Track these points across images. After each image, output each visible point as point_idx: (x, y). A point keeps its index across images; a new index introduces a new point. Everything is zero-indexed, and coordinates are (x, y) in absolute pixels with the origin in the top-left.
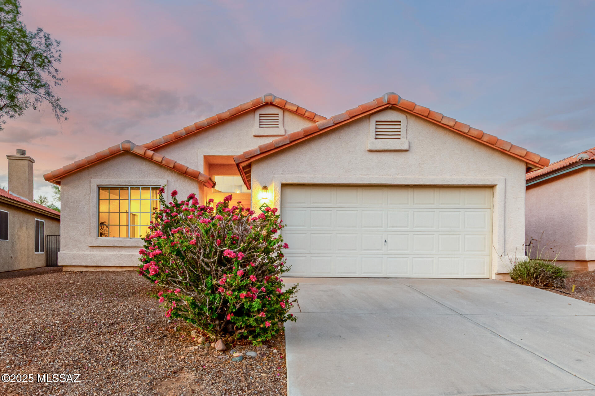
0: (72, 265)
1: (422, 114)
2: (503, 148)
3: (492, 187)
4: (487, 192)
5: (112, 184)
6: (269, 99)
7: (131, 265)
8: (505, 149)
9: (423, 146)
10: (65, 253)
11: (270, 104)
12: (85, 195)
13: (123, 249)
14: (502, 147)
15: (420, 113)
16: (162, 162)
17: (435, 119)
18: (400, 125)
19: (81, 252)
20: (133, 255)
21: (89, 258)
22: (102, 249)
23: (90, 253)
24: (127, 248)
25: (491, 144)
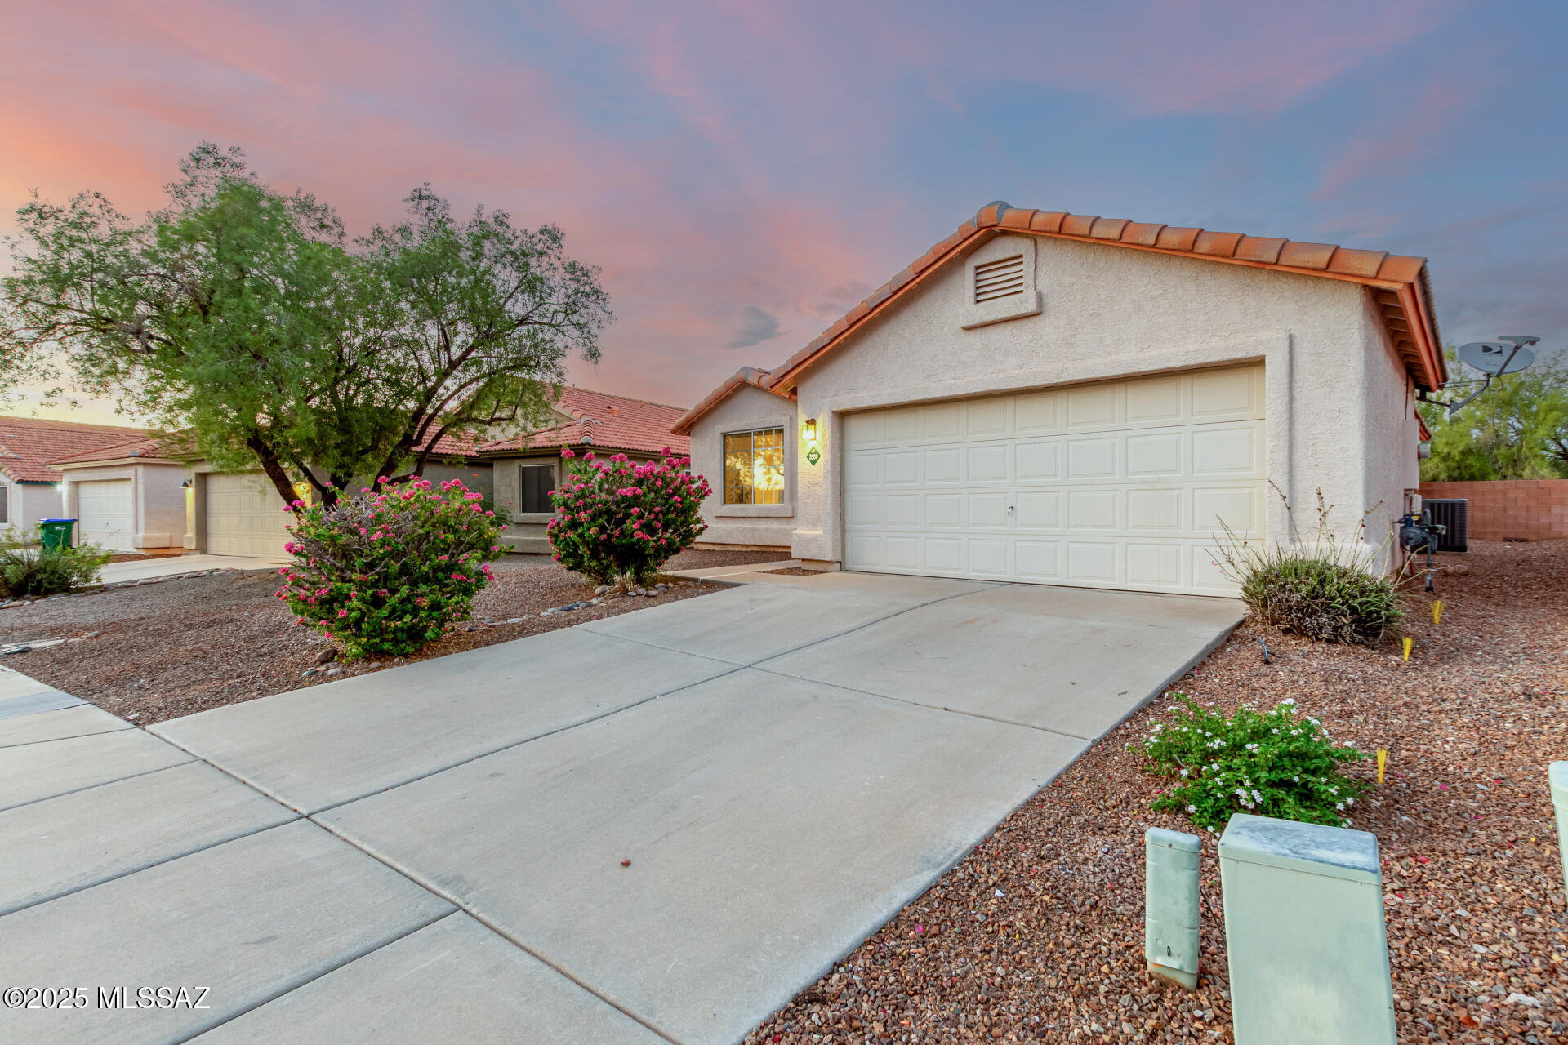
1: (1048, 229)
2: (1258, 259)
8: (1265, 259)
9: (1073, 297)
13: (746, 519)
14: (1253, 259)
15: (1042, 229)
17: (1077, 233)
18: (1022, 263)
20: (755, 529)
24: (750, 519)
25: (1222, 257)
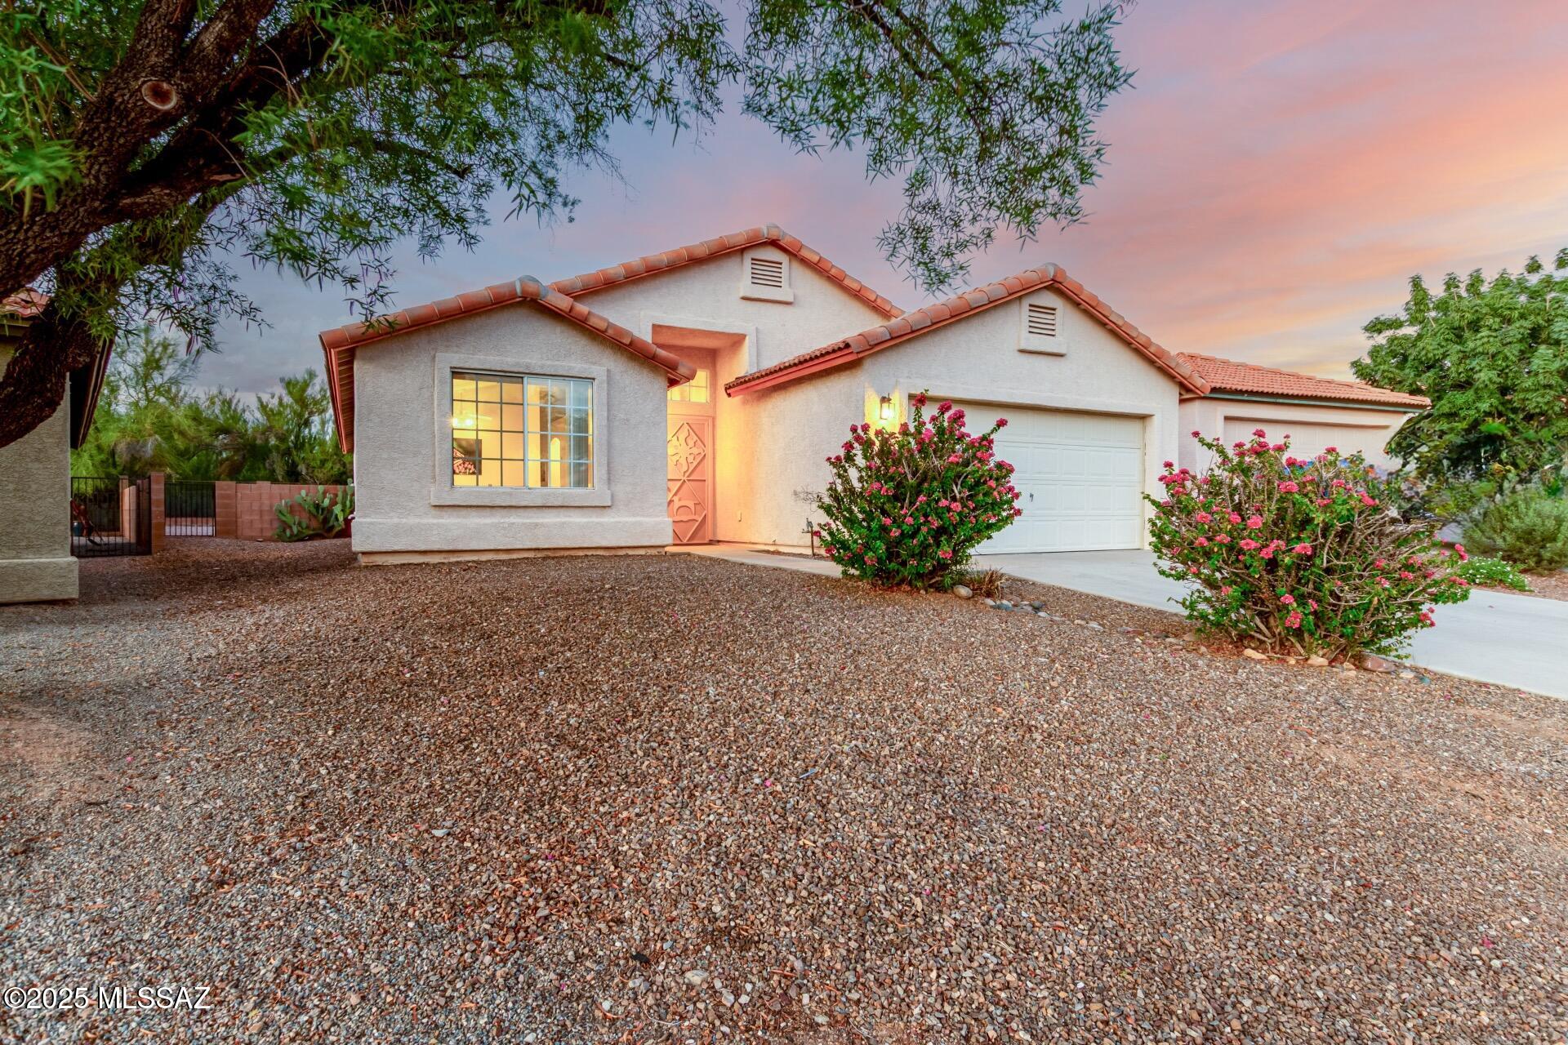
0: (390, 549)
3: (1143, 418)
4: (1134, 427)
5: (488, 367)
6: (774, 234)
7: (534, 546)
10: (371, 523)
11: (774, 243)
12: (421, 389)
13: (513, 510)
16: (606, 331)
18: (1056, 315)
19: (412, 520)
20: (537, 525)
21: (435, 532)
22: (464, 512)
23: (435, 521)
24: (521, 510)
